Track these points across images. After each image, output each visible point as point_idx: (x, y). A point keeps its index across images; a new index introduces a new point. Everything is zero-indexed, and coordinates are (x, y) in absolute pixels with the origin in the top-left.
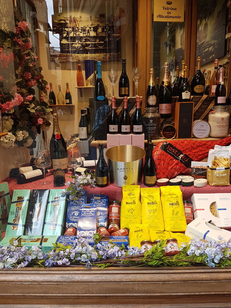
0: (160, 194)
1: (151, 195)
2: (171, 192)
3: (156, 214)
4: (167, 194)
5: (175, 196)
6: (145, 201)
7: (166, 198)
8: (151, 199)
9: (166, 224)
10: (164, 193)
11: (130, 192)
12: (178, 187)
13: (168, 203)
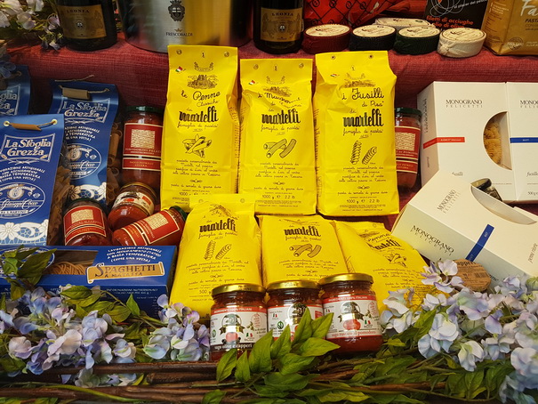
0: (314, 82)
1: (281, 86)
2: (356, 76)
3: (291, 158)
4: (339, 81)
5: (370, 90)
6: (256, 109)
7: (335, 99)
8: (277, 102)
9: (325, 191)
10: (328, 80)
11: (197, 74)
12: (382, 56)
13: (338, 118)
